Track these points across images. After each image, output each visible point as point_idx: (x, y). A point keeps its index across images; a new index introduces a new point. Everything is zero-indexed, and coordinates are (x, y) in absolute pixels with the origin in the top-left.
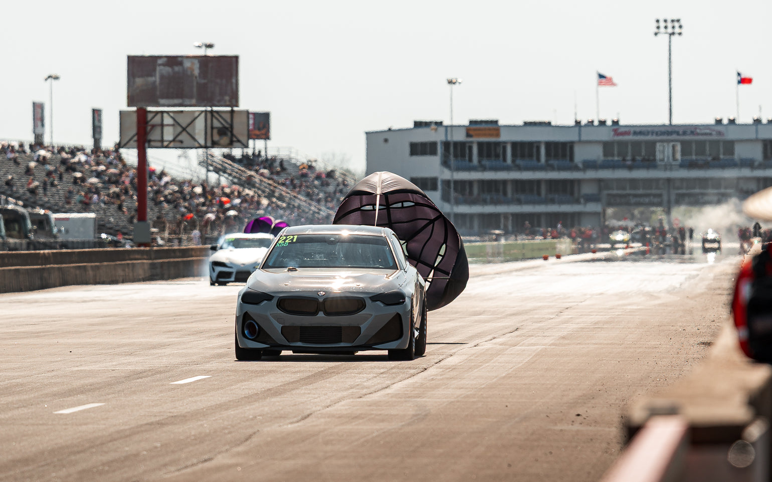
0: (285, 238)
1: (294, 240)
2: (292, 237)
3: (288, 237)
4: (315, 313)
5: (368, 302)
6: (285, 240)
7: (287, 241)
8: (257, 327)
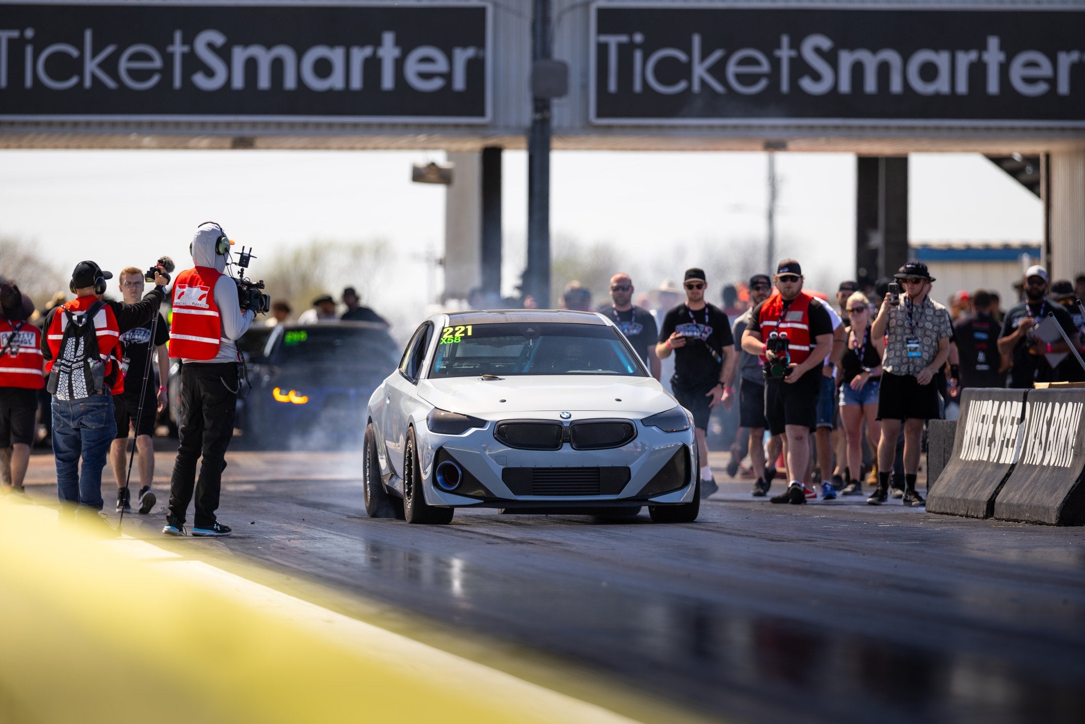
0: (451, 330)
1: (470, 333)
2: (463, 328)
3: (457, 329)
4: (556, 446)
5: (640, 427)
6: (453, 333)
7: (457, 335)
8: (460, 472)
